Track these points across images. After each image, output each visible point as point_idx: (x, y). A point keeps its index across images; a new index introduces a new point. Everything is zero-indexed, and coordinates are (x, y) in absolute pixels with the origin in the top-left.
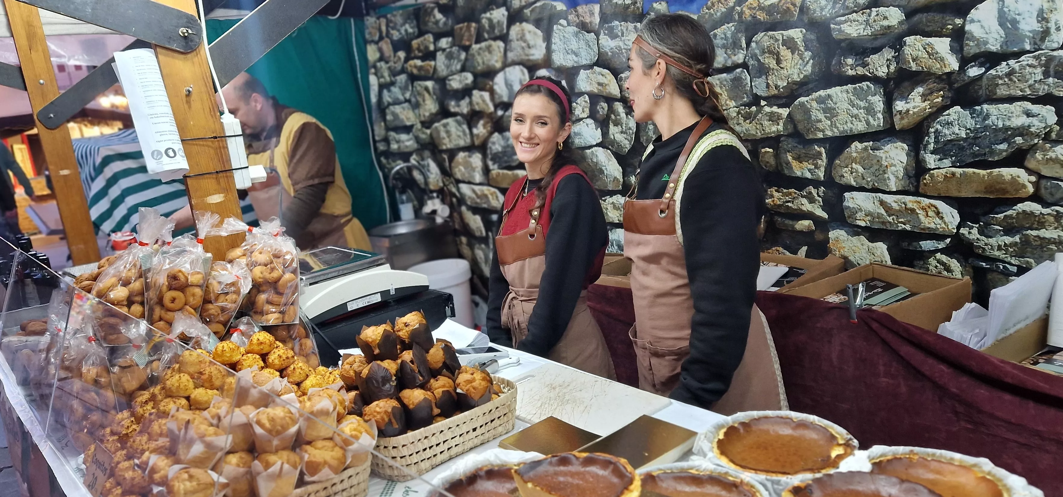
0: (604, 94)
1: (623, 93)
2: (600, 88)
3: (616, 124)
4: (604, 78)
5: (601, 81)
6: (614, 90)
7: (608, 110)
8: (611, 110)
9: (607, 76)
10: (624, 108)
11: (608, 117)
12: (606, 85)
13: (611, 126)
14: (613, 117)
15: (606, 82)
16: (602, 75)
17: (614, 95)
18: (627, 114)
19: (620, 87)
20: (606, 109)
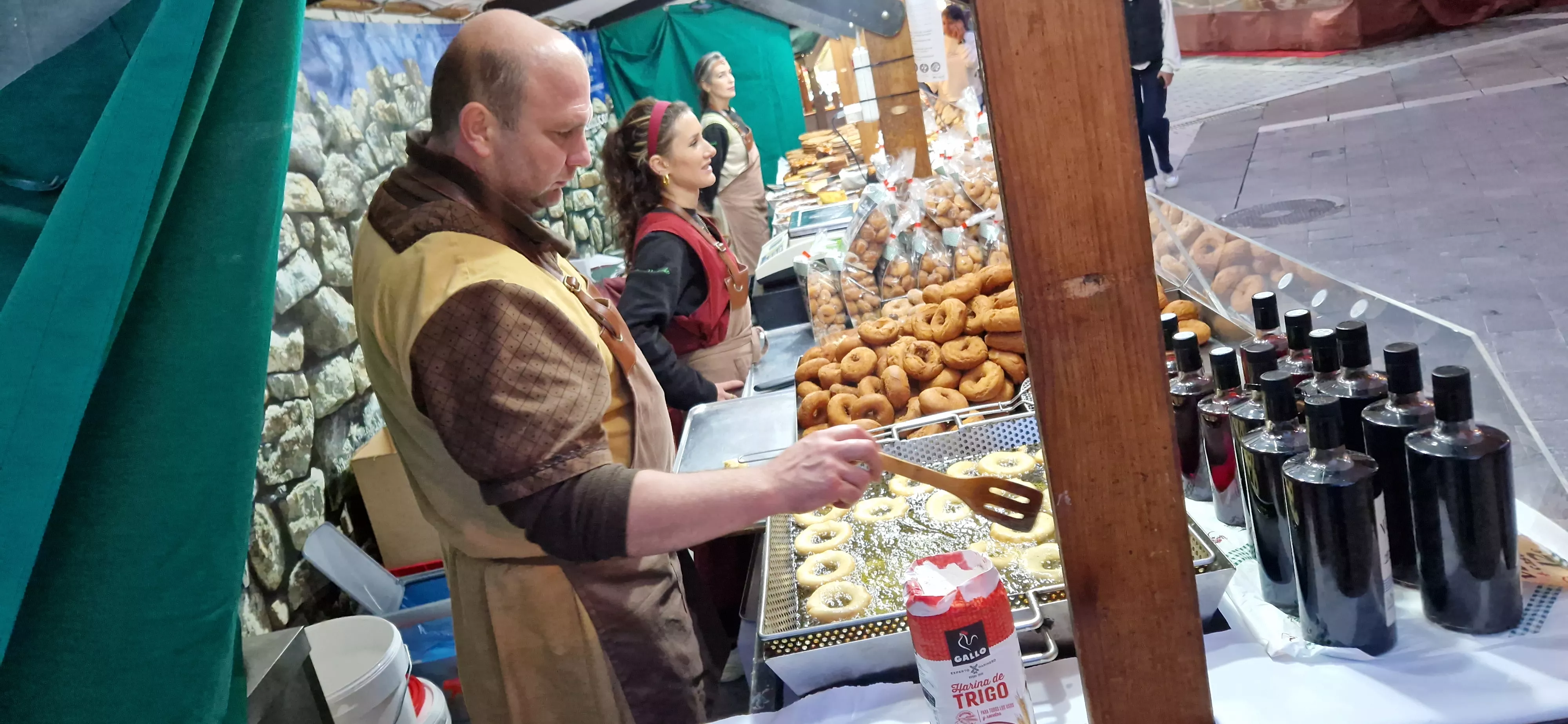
0: (305, 209)
1: (327, 204)
2: (297, 201)
3: (331, 246)
4: (298, 187)
5: (297, 192)
6: (315, 201)
7: (315, 232)
8: (319, 230)
9: (302, 183)
10: (332, 222)
11: (318, 241)
12: (304, 196)
13: (325, 252)
14: (324, 238)
15: (303, 192)
16: (296, 183)
17: (317, 209)
18: (336, 231)
19: (323, 196)
20: (313, 229)
